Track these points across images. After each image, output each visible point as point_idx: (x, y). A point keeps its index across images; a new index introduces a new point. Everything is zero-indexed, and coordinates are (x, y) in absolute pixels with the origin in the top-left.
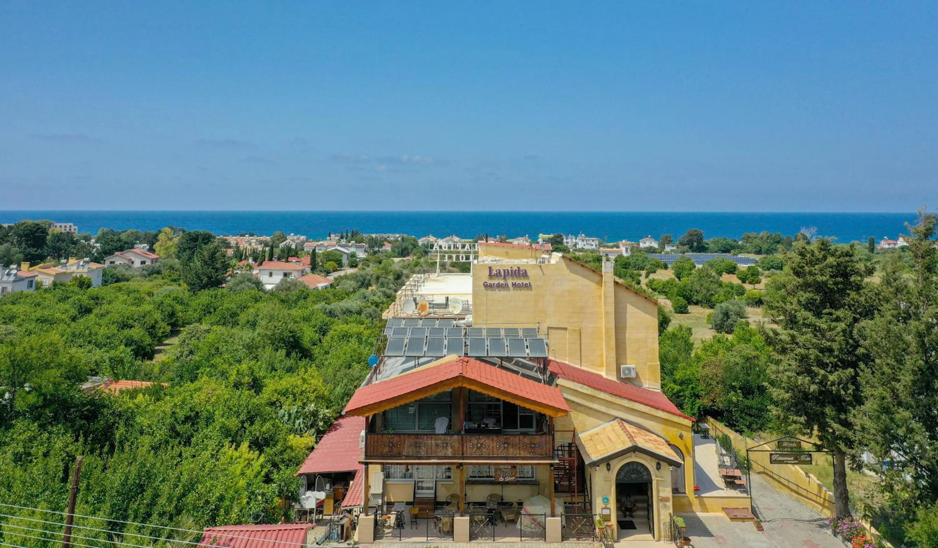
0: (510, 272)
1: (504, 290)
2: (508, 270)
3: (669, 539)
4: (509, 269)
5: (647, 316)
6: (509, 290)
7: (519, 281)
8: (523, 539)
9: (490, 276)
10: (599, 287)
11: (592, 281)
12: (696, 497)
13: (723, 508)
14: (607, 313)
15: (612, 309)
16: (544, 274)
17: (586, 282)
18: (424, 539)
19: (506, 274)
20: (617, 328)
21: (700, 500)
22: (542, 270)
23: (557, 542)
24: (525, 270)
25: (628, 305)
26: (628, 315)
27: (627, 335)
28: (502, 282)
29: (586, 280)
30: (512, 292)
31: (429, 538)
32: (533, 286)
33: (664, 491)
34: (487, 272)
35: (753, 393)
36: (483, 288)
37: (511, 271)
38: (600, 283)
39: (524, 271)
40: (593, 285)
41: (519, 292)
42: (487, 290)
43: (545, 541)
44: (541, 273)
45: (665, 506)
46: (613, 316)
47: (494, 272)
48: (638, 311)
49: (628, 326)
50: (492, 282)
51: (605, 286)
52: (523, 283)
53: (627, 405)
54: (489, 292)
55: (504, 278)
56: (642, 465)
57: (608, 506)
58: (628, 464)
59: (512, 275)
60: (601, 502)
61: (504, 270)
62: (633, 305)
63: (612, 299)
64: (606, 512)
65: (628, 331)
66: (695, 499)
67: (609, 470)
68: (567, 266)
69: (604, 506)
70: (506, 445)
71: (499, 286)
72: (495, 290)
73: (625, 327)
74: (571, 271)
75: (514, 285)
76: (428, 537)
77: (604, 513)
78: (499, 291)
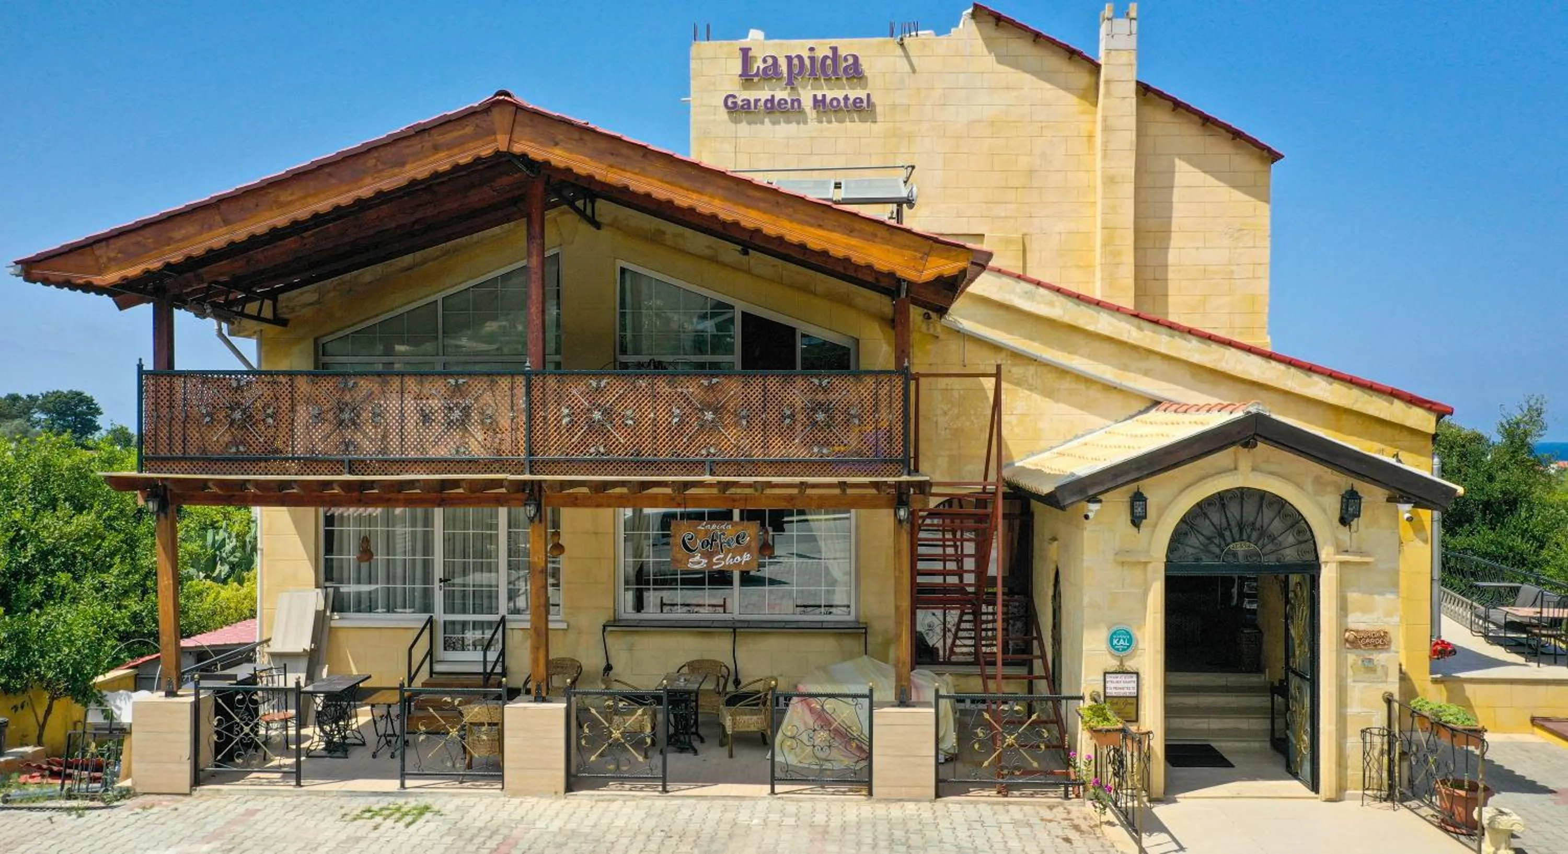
0: (807, 62)
1: (788, 122)
2: (800, 58)
3: (1384, 793)
4: (806, 55)
5: (1238, 195)
6: (805, 122)
7: (832, 93)
8: (779, 788)
9: (747, 77)
10: (1086, 106)
11: (1067, 89)
12: (1435, 681)
13: (1534, 721)
14: (1110, 181)
15: (1127, 166)
16: (914, 71)
17: (1049, 91)
18: (393, 785)
19: (796, 71)
20: (1139, 233)
21: (1449, 691)
22: (907, 57)
23: (916, 800)
24: (856, 58)
25: (1177, 162)
26: (1177, 195)
27: (1173, 256)
28: (781, 94)
29: (1047, 85)
30: (813, 126)
31: (408, 783)
32: (879, 109)
33: (1367, 609)
34: (736, 66)
35: (1470, 520)
36: (723, 114)
37: (812, 59)
38: (1091, 94)
39: (851, 61)
40: (1070, 103)
41: (835, 125)
42: (736, 121)
43: (870, 793)
44: (907, 68)
45: (1369, 667)
46: (1129, 189)
47: (759, 64)
48: (1210, 180)
49: (1174, 227)
50: (751, 95)
51: (1108, 93)
52: (846, 98)
53: (1196, 358)
54: (744, 128)
55: (790, 82)
56: (1280, 504)
57: (1130, 665)
58: (1220, 500)
59: (813, 73)
60: (1103, 646)
61: (789, 59)
62: (1190, 162)
63: (1129, 137)
64: (1121, 686)
65: (1176, 241)
66: (1432, 688)
67: (1136, 521)
68: (989, 43)
69: (1113, 664)
70: (709, 416)
71: (773, 108)
72: (762, 123)
73: (1166, 231)
74: (1001, 60)
75: (819, 103)
76: (403, 776)
77: (1111, 692)
78: (774, 123)
